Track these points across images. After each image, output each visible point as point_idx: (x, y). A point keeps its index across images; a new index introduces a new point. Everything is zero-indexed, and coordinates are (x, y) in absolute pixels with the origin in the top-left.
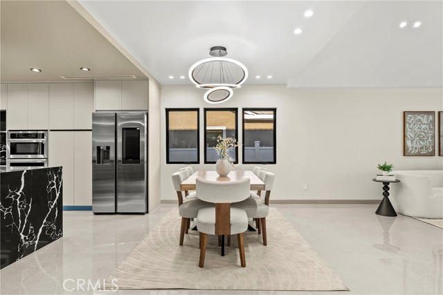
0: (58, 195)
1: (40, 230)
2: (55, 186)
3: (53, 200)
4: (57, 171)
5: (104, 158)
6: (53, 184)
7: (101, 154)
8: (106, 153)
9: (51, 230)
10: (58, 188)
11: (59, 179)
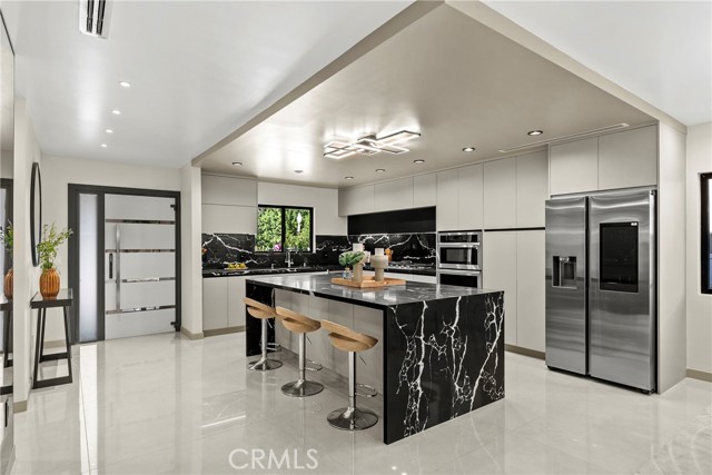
0: (498, 334)
1: (477, 382)
2: (494, 321)
3: (492, 341)
4: (497, 297)
5: (566, 277)
6: (492, 317)
7: (560, 270)
8: (569, 268)
9: (489, 386)
10: (498, 323)
11: (500, 310)
